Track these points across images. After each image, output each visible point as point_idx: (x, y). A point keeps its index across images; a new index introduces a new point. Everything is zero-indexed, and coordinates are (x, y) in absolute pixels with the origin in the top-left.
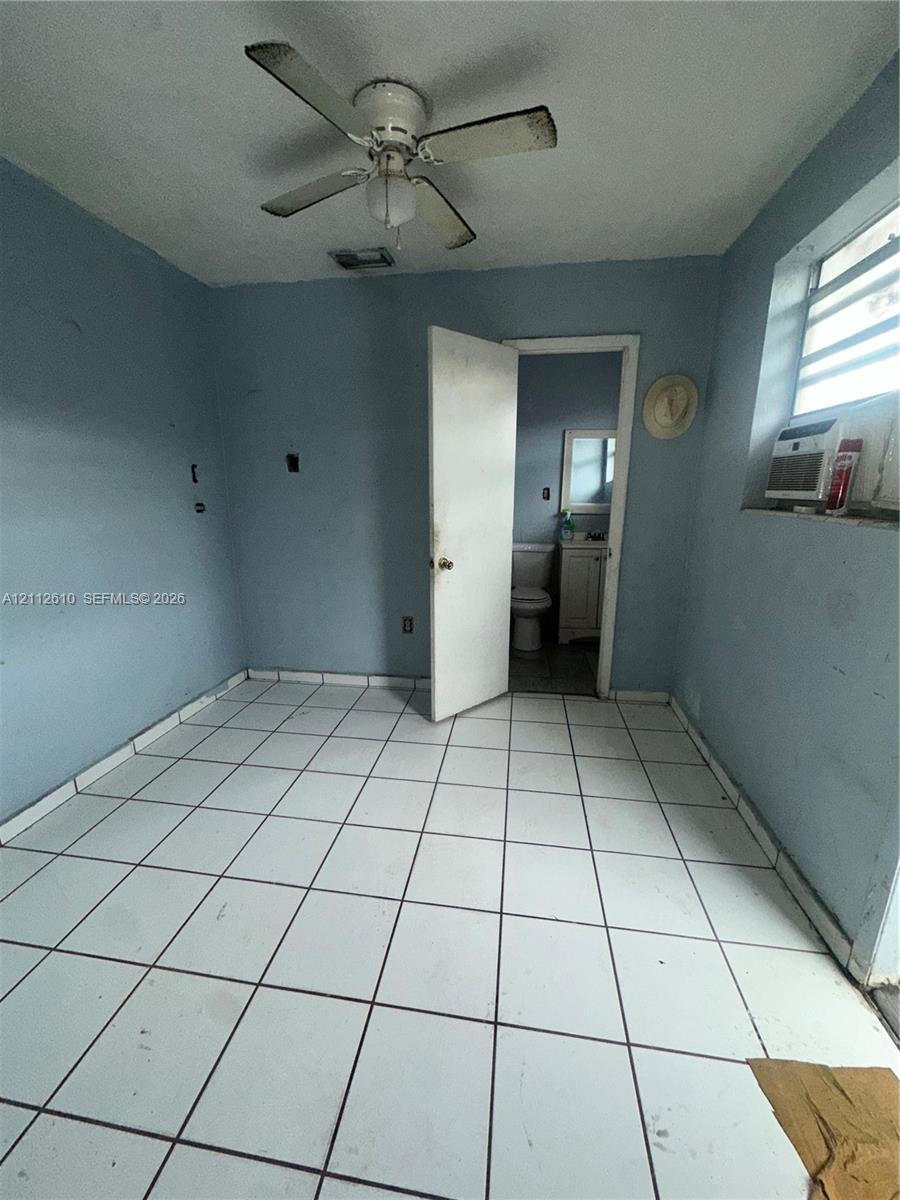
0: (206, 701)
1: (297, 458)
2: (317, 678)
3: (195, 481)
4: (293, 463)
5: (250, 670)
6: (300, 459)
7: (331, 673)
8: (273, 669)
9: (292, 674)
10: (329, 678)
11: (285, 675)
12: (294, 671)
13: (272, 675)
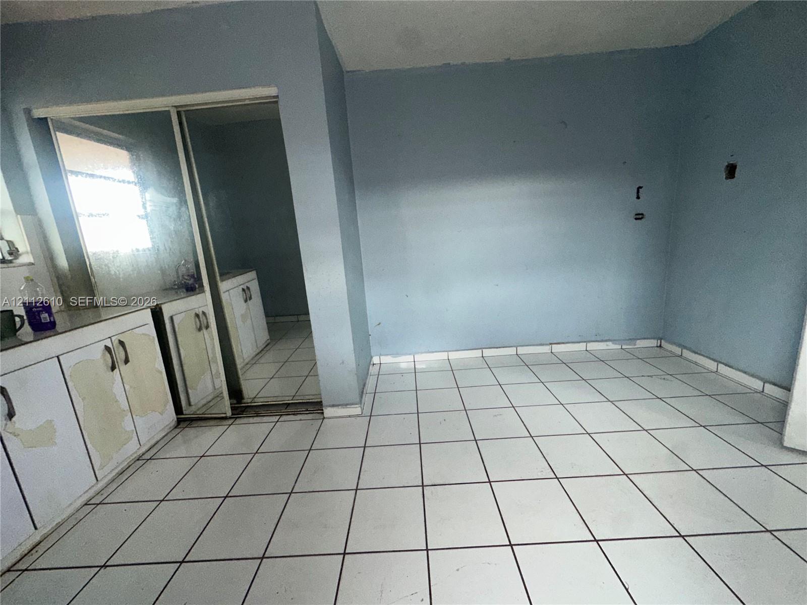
0: (611, 346)
1: (736, 166)
2: (712, 365)
3: (638, 198)
4: (731, 171)
5: (662, 341)
6: (738, 167)
7: (726, 365)
8: (680, 345)
9: (693, 355)
10: (723, 369)
11: (687, 354)
12: (696, 353)
13: (677, 350)
